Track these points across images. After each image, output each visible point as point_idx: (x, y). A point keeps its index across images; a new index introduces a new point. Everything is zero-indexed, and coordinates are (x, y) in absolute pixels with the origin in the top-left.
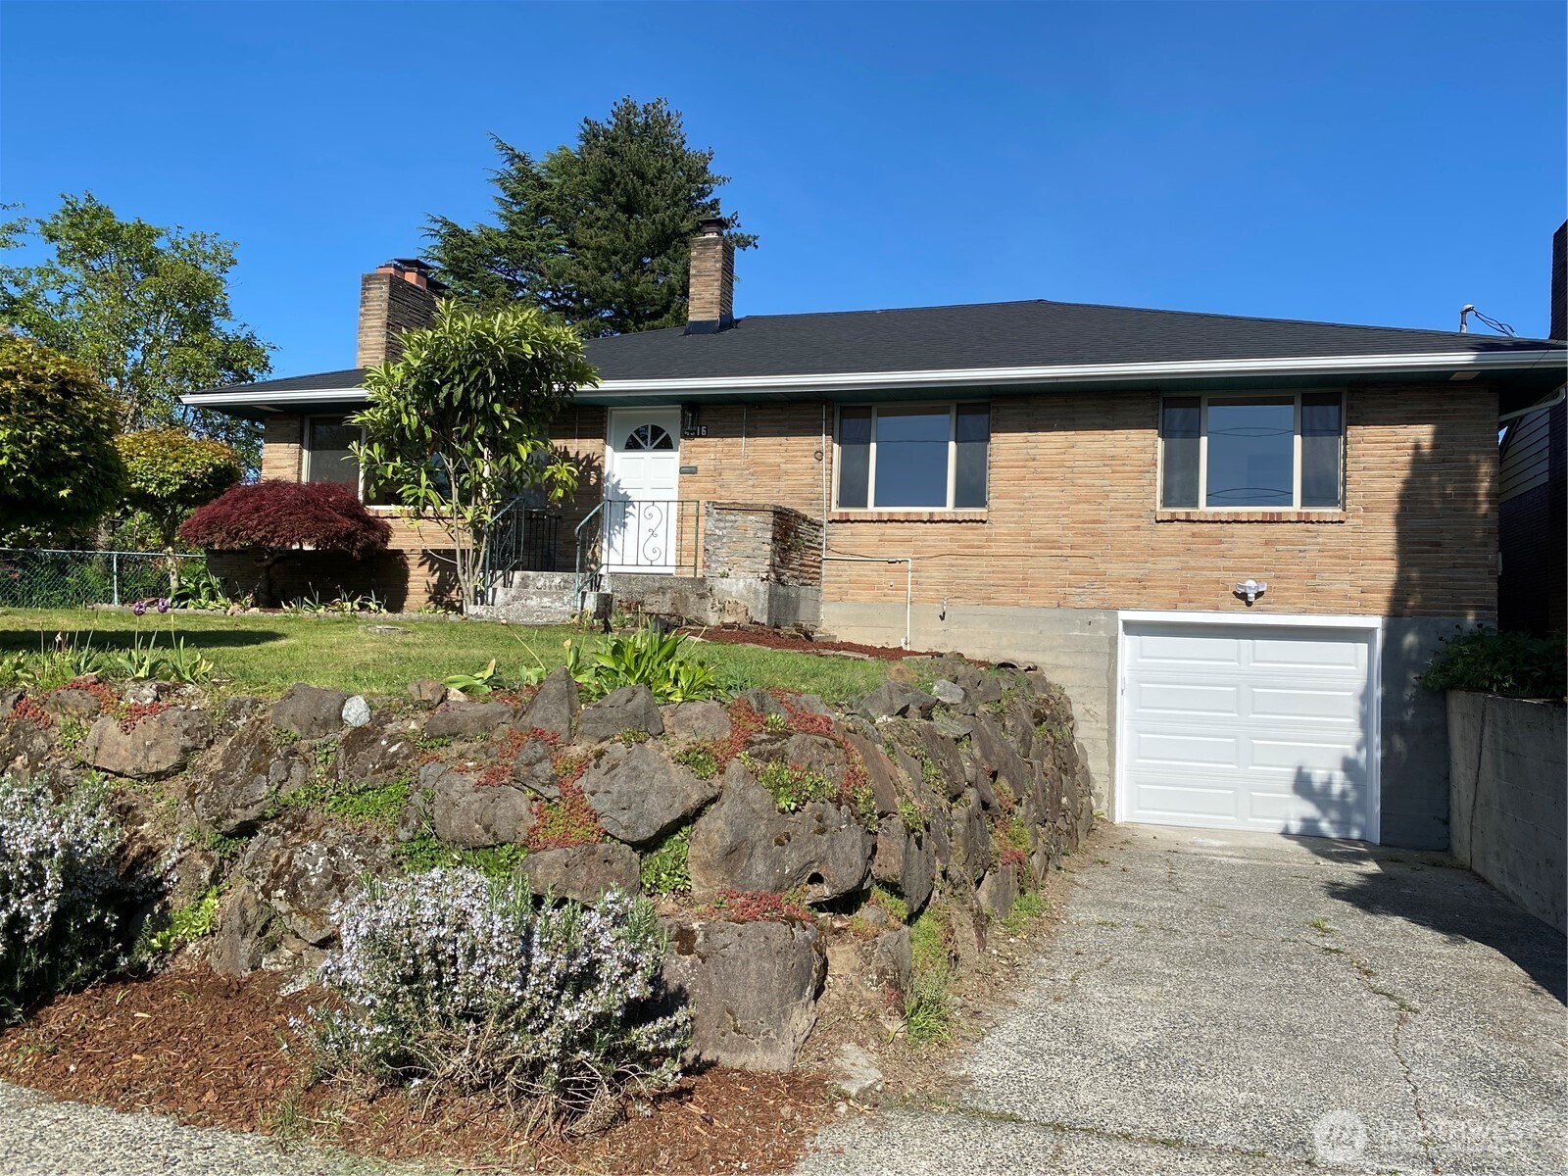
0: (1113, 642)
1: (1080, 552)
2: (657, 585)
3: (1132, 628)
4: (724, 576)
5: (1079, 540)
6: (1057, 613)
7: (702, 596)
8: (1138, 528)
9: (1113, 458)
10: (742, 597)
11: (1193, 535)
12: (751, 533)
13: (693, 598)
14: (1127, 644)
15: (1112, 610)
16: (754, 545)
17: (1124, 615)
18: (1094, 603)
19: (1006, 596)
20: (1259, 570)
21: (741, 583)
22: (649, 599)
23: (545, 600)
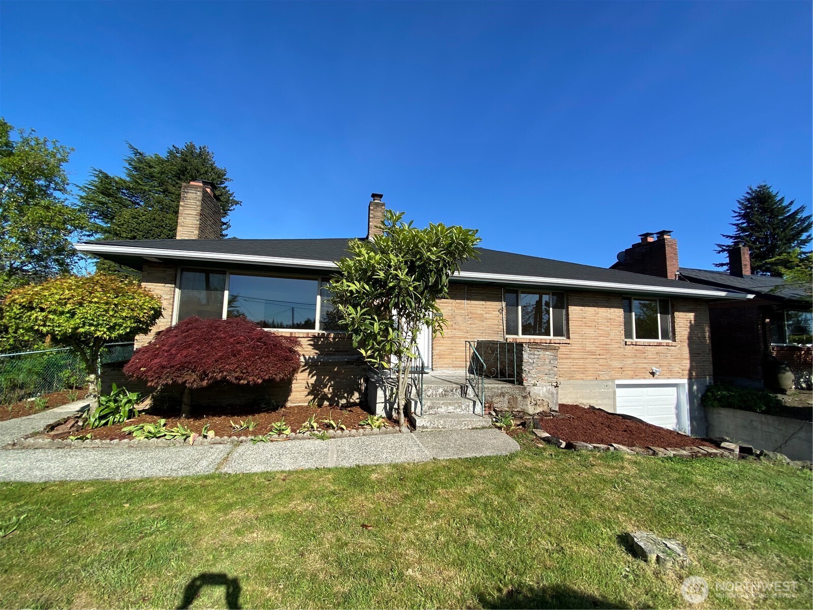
0: (614, 393)
1: (602, 357)
2: (500, 391)
3: (619, 386)
4: (535, 385)
5: (601, 352)
6: (596, 382)
7: (525, 397)
8: (620, 347)
9: (610, 319)
10: (545, 397)
11: (636, 350)
12: (547, 361)
13: (520, 399)
14: (619, 391)
15: (613, 380)
16: (550, 368)
17: (618, 382)
18: (608, 378)
19: (579, 376)
20: (655, 363)
21: (545, 389)
22: (496, 400)
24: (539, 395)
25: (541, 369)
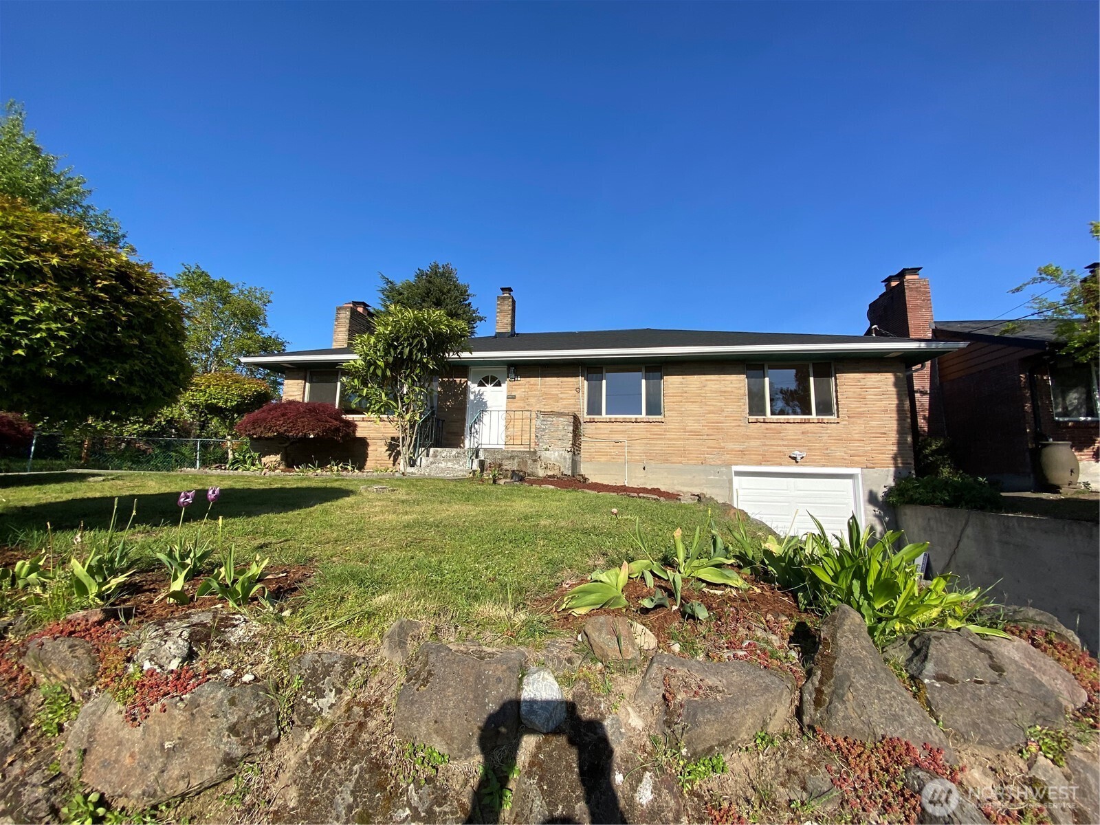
0: (731, 482)
1: (712, 437)
2: (510, 455)
3: (738, 474)
4: (547, 450)
5: (710, 432)
6: (702, 467)
7: (535, 461)
8: (739, 426)
9: (725, 392)
10: (557, 461)
11: (767, 429)
12: (561, 427)
13: (530, 462)
14: (736, 479)
15: (729, 465)
16: (563, 433)
17: (735, 468)
18: (720, 463)
19: (675, 459)
20: (800, 446)
21: (556, 454)
22: (505, 462)
23: (449, 463)
24: (550, 459)
25: (555, 434)
